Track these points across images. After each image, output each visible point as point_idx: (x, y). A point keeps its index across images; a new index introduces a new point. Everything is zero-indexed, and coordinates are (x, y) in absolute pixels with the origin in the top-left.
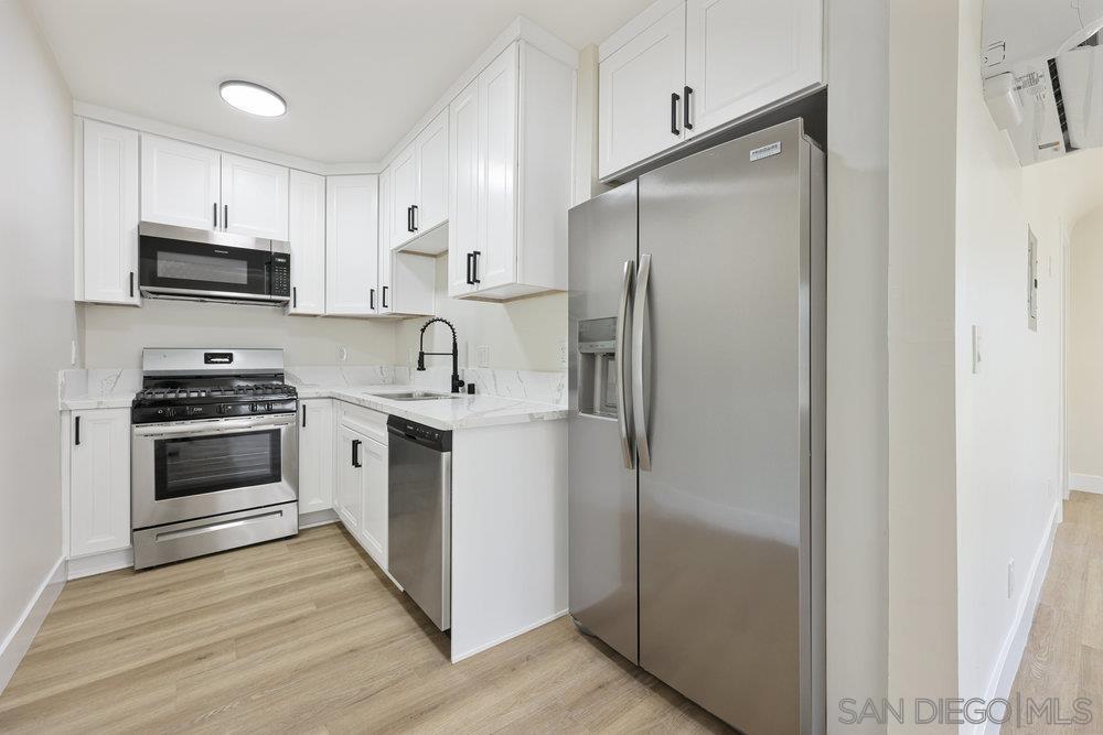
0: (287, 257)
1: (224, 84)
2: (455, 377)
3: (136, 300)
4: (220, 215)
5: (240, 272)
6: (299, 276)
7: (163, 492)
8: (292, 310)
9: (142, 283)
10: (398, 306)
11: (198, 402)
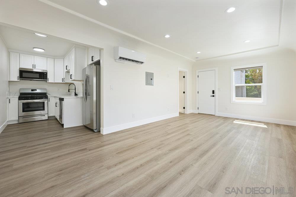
0: (47, 73)
1: (34, 48)
2: (75, 93)
3: (19, 81)
4: (34, 66)
5: (38, 76)
6: (49, 76)
7: (24, 111)
8: (48, 82)
9: (20, 78)
10: (66, 81)
11: (30, 97)
